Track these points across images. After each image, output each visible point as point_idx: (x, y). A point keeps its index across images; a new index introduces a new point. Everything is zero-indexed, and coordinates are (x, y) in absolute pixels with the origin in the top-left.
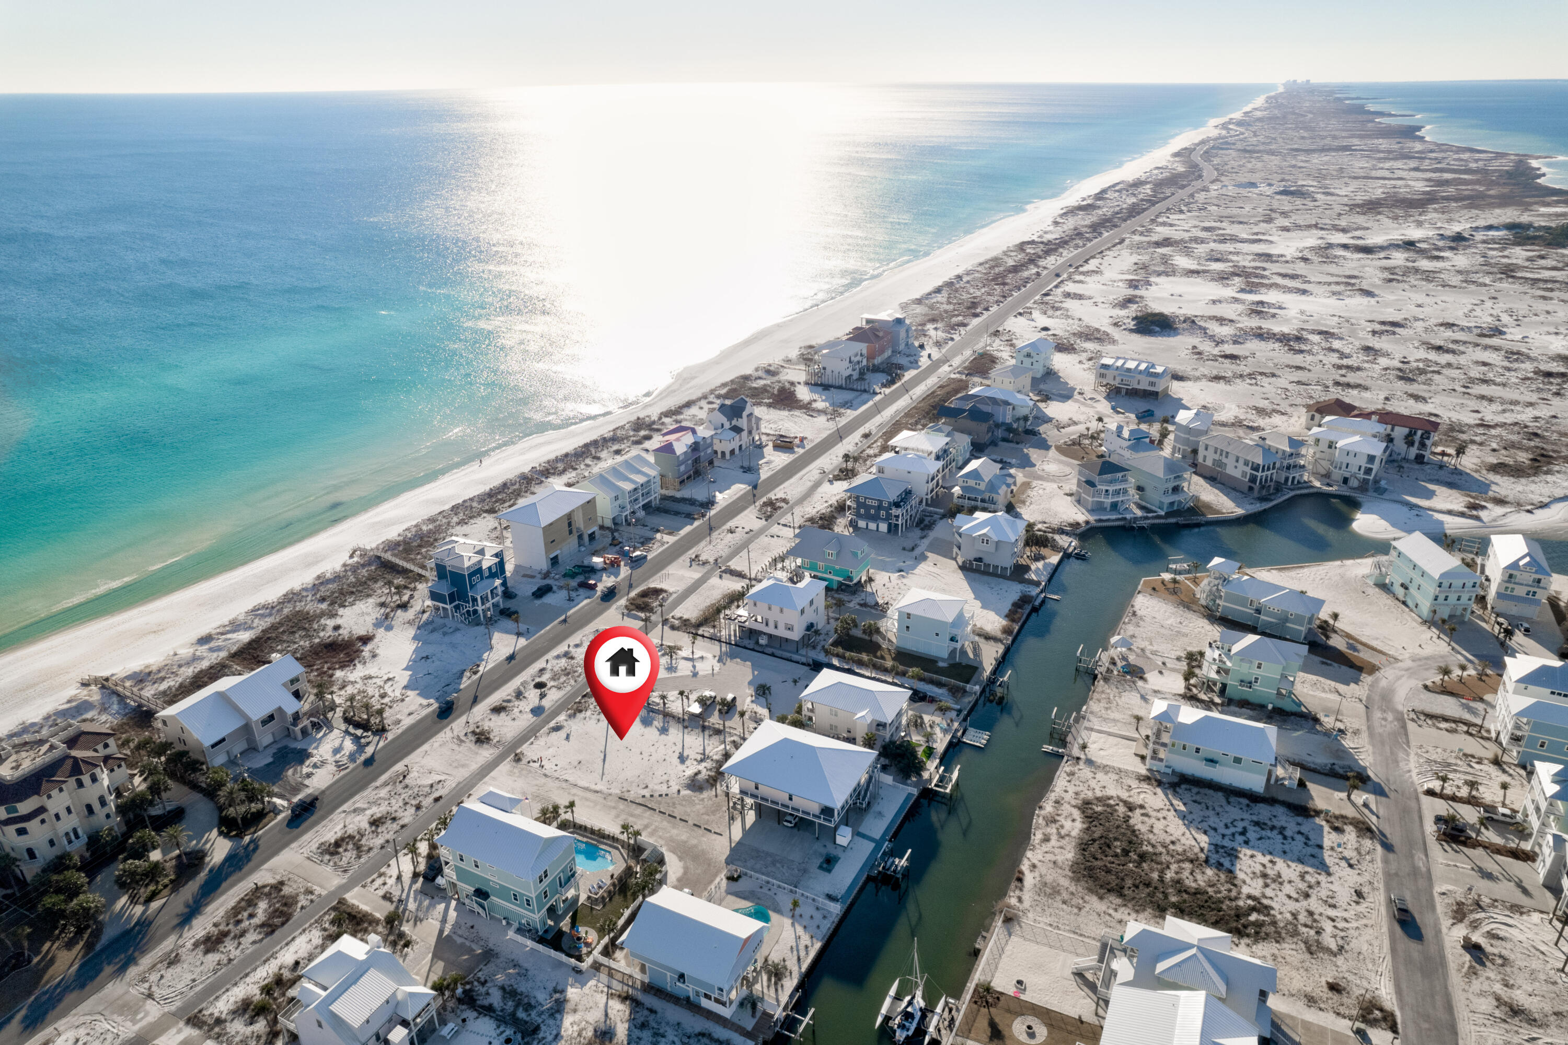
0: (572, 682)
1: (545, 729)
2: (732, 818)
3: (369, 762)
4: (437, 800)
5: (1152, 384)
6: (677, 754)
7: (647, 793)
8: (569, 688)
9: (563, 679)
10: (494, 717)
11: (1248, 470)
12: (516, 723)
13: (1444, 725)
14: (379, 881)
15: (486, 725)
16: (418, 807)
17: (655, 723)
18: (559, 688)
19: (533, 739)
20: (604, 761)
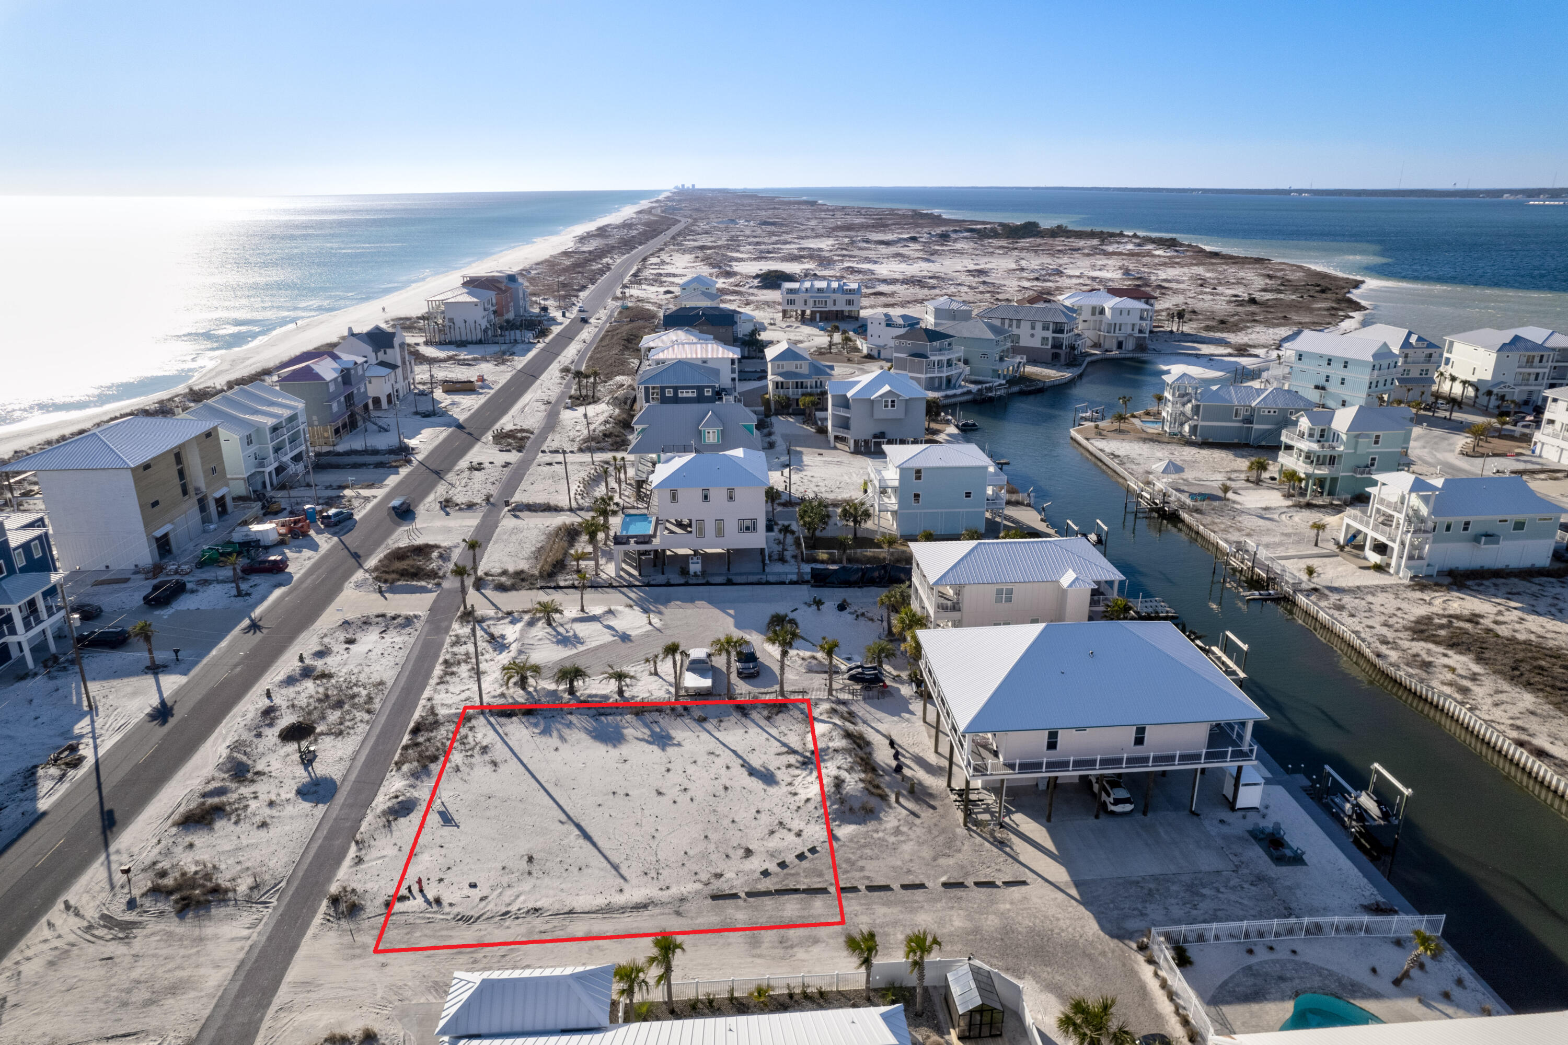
1: (369, 821)
2: (1001, 844)
5: (850, 302)
6: (738, 772)
7: (756, 864)
8: (362, 728)
10: (197, 837)
11: (1049, 334)
12: (274, 832)
13: (1543, 476)
15: (188, 863)
17: (629, 732)
19: (353, 851)
20: (587, 836)
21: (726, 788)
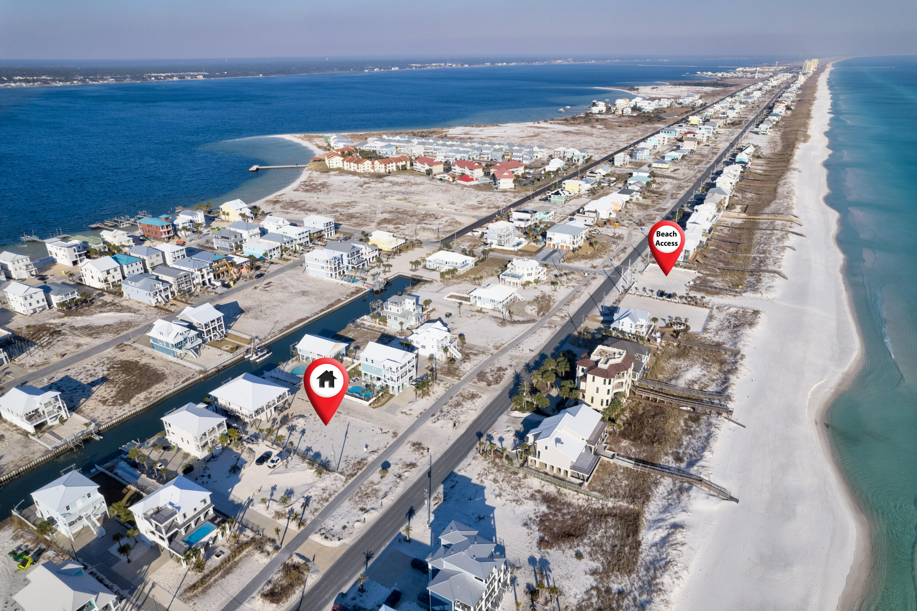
0: (363, 488)
1: (381, 452)
3: (480, 435)
4: (433, 415)
6: (305, 435)
9: (369, 491)
10: (414, 461)
12: (399, 457)
14: (448, 385)
15: (417, 455)
16: (442, 411)
17: (312, 454)
18: (372, 483)
19: (388, 446)
20: (347, 433)
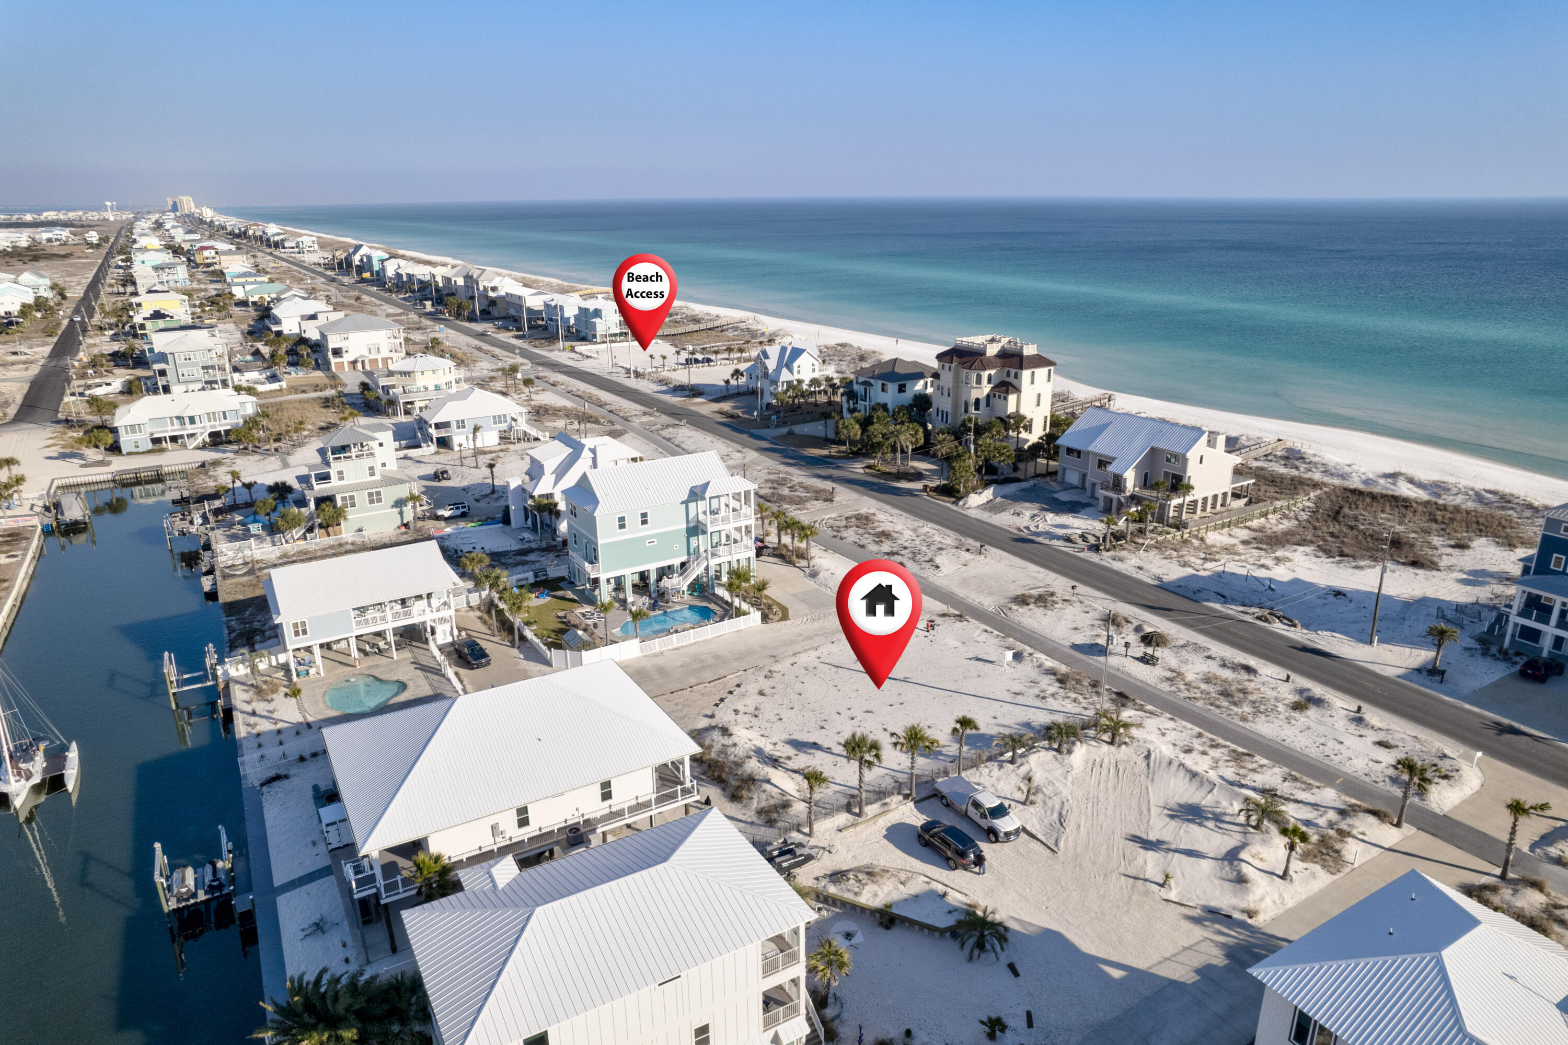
3: (1028, 541)
21: (822, 728)
